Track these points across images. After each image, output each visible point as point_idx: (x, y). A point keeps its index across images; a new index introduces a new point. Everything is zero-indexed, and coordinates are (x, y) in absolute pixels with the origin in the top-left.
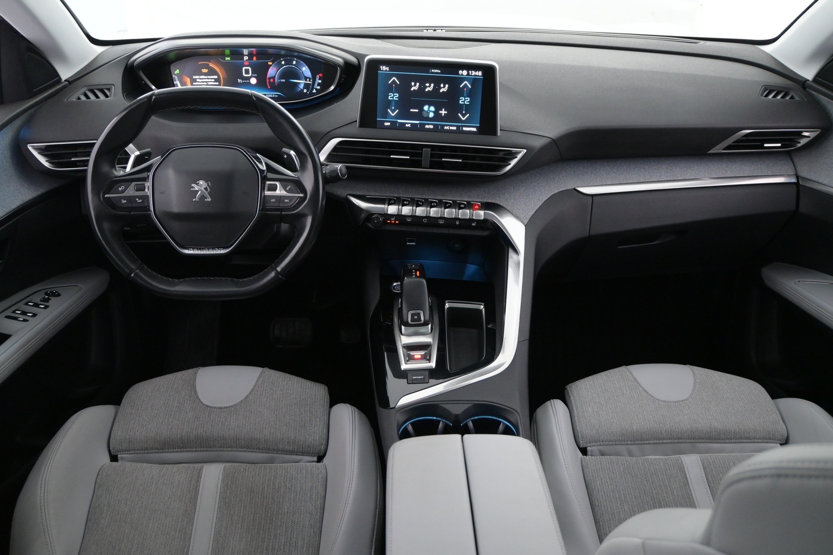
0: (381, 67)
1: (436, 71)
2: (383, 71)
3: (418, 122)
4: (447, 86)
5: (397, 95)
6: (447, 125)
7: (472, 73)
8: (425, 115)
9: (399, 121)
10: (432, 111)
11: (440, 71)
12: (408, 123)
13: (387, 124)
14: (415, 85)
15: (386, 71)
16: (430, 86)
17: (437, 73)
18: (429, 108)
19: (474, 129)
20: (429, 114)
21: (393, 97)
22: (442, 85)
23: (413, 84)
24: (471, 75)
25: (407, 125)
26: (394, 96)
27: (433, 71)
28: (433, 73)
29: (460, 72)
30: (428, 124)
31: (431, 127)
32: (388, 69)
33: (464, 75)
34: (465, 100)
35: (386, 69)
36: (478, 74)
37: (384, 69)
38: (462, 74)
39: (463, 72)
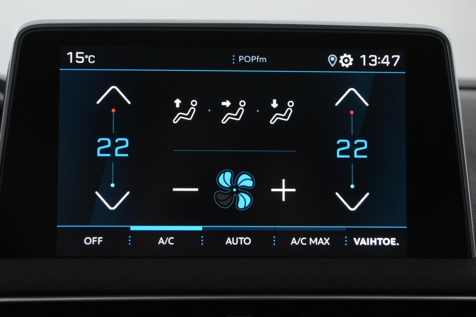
0: (71, 53)
1: (253, 59)
2: (75, 65)
3: (199, 228)
4: (291, 104)
5: (126, 140)
6: (298, 234)
7: (369, 60)
8: (224, 205)
9: (133, 228)
10: (245, 189)
11: (264, 59)
12: (165, 233)
13: (91, 241)
14: (185, 107)
15: (86, 64)
16: (233, 108)
17: (255, 65)
18: (234, 179)
19: (392, 241)
20: (237, 200)
21: (111, 150)
22: (275, 105)
23: (178, 102)
24: (368, 68)
25: (161, 241)
26: (114, 145)
27: (241, 58)
28: (243, 65)
29: (332, 58)
30: (235, 234)
31: (245, 241)
32: (92, 59)
33: (345, 69)
34: (353, 147)
35: (86, 60)
36: (388, 63)
37: (81, 60)
38: (338, 64)
39: (342, 57)
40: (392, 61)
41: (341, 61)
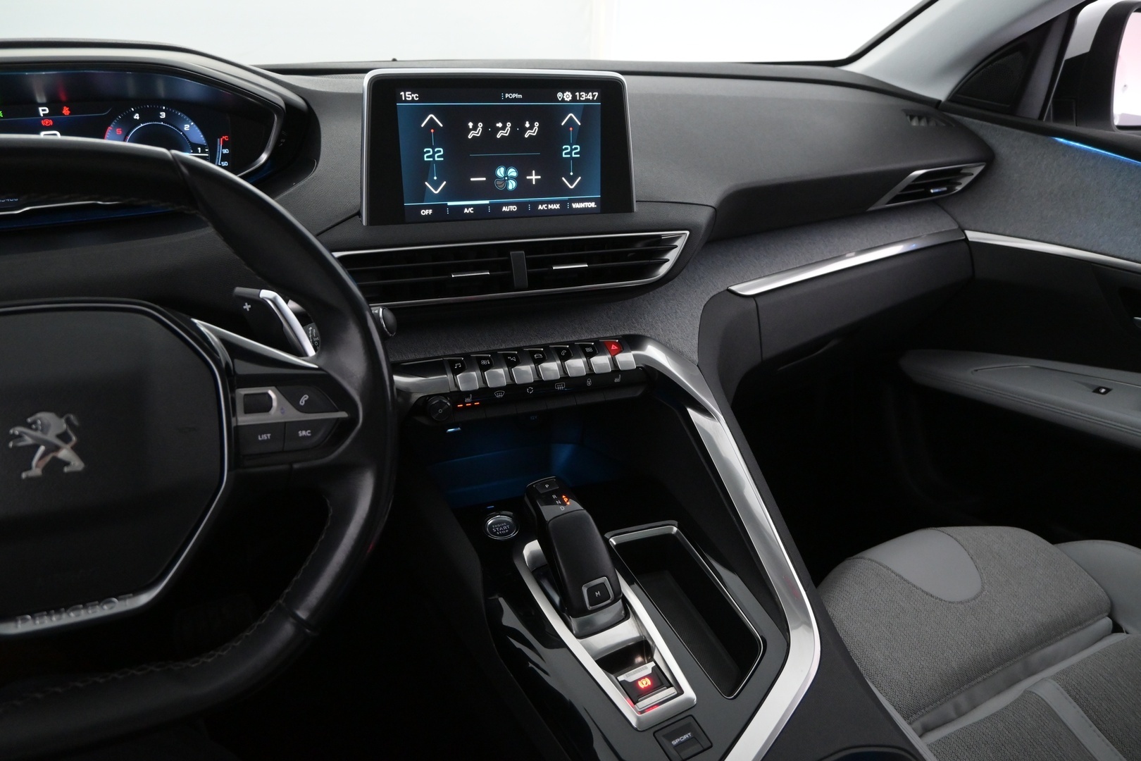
0: (402, 93)
1: (514, 96)
2: (406, 101)
3: (487, 202)
4: (537, 124)
5: (441, 149)
6: (542, 203)
7: (580, 96)
8: (501, 188)
9: (450, 204)
10: (512, 178)
11: (521, 96)
12: (468, 206)
13: (425, 212)
14: (475, 128)
15: (413, 101)
16: (504, 128)
17: (515, 100)
18: (506, 172)
19: (593, 205)
20: (507, 184)
21: (432, 156)
22: (527, 125)
23: (471, 125)
24: (580, 101)
25: (466, 211)
26: (434, 153)
27: (507, 95)
28: (508, 100)
29: (560, 95)
30: (507, 204)
31: (514, 208)
32: (416, 97)
33: (567, 102)
34: (572, 150)
35: (413, 98)
36: (591, 98)
37: (409, 97)
38: (563, 99)
39: (565, 94)
40: (593, 96)
41: (565, 97)
